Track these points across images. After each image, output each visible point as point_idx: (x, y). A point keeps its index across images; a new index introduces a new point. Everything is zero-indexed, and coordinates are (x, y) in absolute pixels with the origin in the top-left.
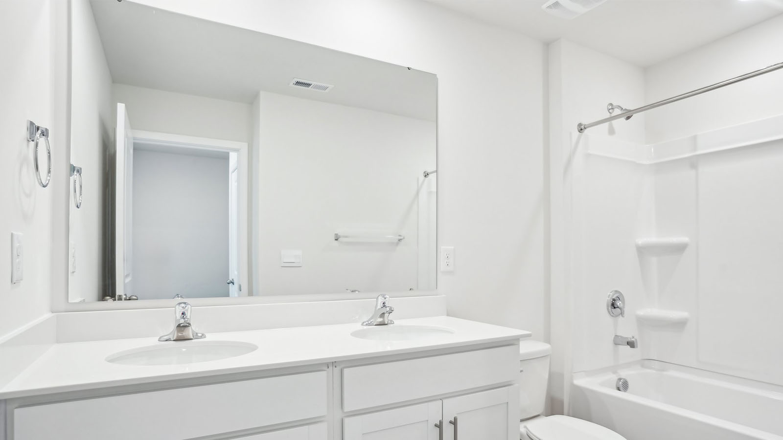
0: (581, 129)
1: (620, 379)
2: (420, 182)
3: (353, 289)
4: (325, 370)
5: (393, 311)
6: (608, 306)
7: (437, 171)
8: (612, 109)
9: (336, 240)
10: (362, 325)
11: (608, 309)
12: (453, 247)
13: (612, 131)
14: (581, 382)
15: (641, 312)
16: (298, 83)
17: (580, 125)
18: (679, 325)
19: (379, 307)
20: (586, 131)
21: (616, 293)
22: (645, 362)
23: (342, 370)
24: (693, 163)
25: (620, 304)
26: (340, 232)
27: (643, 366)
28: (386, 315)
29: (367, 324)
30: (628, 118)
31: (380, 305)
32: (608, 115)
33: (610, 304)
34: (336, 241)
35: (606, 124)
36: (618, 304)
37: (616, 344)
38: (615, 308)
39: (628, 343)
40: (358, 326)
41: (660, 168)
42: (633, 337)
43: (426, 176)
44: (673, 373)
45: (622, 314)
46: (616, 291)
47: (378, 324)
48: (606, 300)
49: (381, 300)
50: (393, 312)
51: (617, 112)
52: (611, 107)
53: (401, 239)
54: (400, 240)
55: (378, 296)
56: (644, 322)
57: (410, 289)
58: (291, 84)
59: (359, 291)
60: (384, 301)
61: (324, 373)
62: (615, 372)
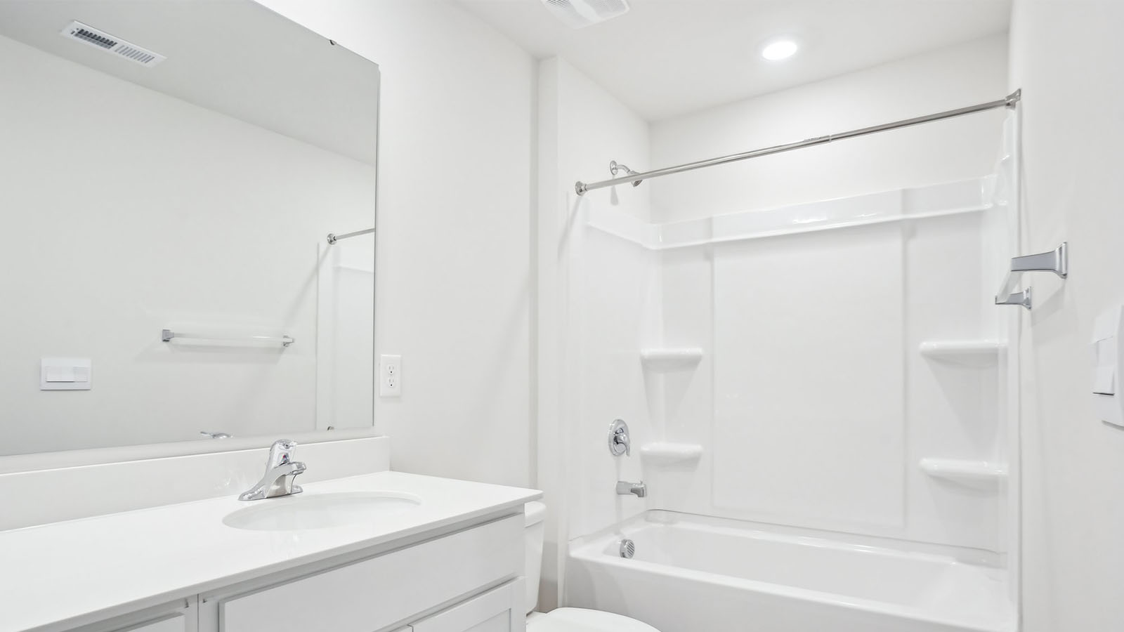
0: (581, 191)
1: (624, 542)
2: (322, 249)
3: (215, 432)
4: (180, 614)
5: (303, 469)
6: (610, 442)
7: (375, 230)
8: (616, 169)
9: (165, 340)
10: (241, 498)
11: (610, 446)
12: (399, 356)
13: (614, 200)
14: (580, 552)
15: (646, 448)
16: (82, 33)
17: (579, 184)
18: (691, 462)
19: (275, 463)
20: (586, 195)
21: (619, 424)
22: (649, 515)
23: (218, 604)
24: (708, 252)
25: (624, 438)
26: (172, 327)
27: (647, 520)
28: (289, 478)
29: (250, 498)
30: (637, 183)
31: (277, 459)
32: (610, 177)
33: (613, 438)
34: (165, 343)
35: (609, 188)
36: (622, 438)
37: (619, 493)
38: (618, 443)
39: (634, 491)
40: (232, 503)
41: (669, 256)
42: (642, 483)
43: (331, 241)
44: (682, 525)
45: (627, 450)
46: (619, 421)
47: (272, 495)
48: (608, 434)
49: (279, 450)
50: (304, 471)
51: (622, 173)
52: (614, 167)
53: (288, 343)
54: (285, 344)
55: (275, 444)
56: (650, 461)
57: (328, 429)
58: (66, 33)
59: (228, 436)
60: (285, 451)
61: (180, 620)
62: (617, 533)
